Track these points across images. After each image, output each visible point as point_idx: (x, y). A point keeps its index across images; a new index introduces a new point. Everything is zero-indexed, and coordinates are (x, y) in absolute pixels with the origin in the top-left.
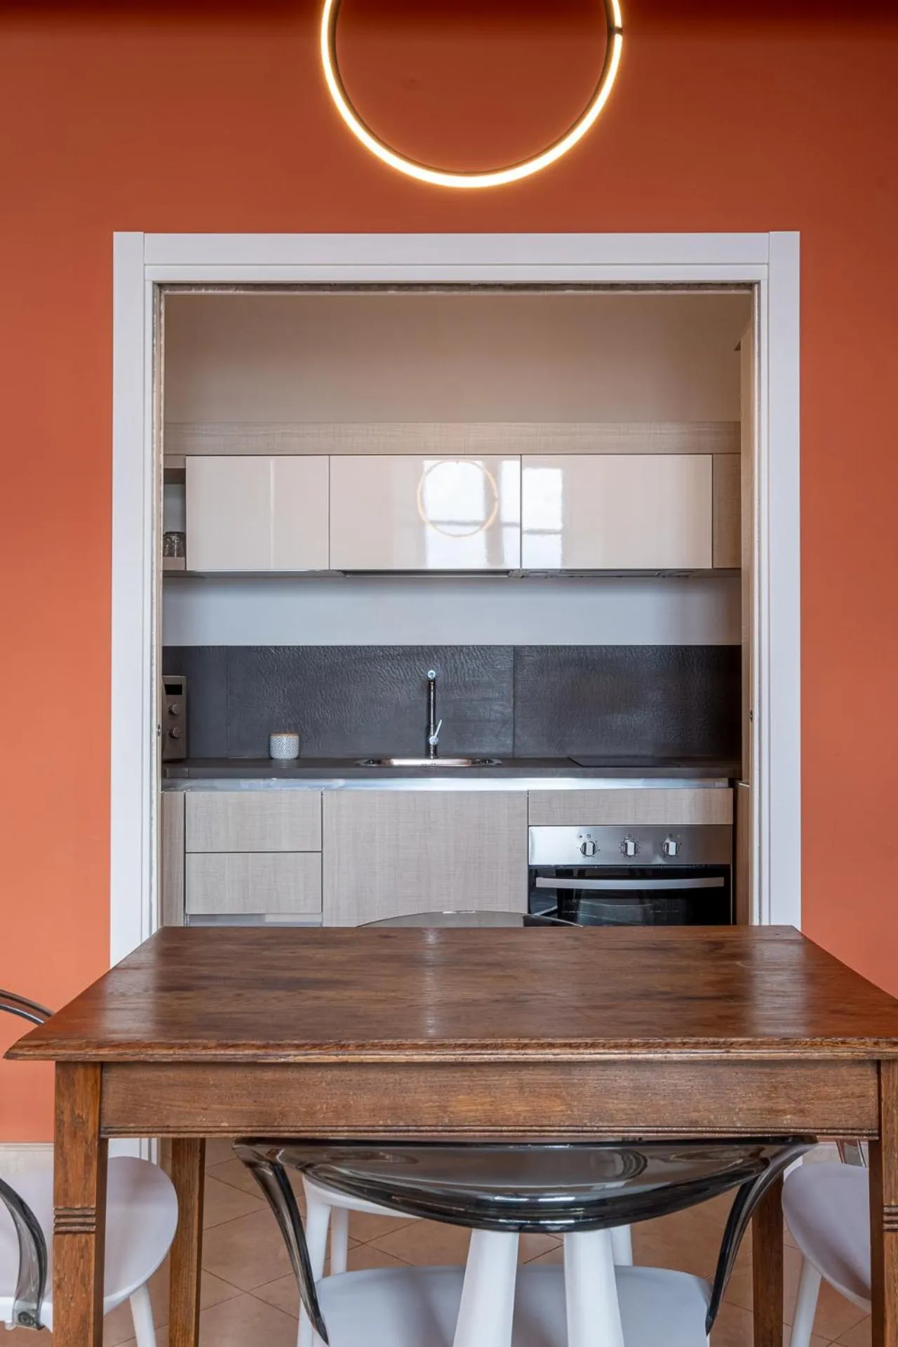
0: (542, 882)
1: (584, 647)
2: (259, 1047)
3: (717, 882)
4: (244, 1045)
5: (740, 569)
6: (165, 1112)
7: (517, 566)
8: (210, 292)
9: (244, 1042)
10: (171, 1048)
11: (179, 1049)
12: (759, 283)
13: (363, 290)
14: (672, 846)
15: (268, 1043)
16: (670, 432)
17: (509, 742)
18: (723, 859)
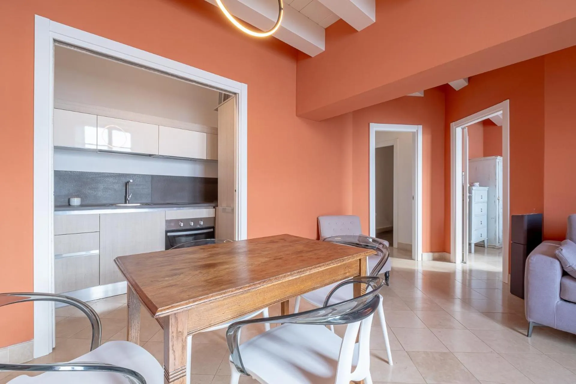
0: (169, 234)
1: (170, 176)
2: (248, 287)
3: (212, 230)
4: (244, 287)
5: (218, 160)
6: (210, 319)
7: (157, 154)
8: (76, 49)
9: (243, 286)
10: (221, 295)
11: (224, 294)
12: (238, 94)
13: (134, 65)
14: (202, 222)
15: (250, 285)
16: (197, 126)
17: (150, 199)
18: (212, 225)
